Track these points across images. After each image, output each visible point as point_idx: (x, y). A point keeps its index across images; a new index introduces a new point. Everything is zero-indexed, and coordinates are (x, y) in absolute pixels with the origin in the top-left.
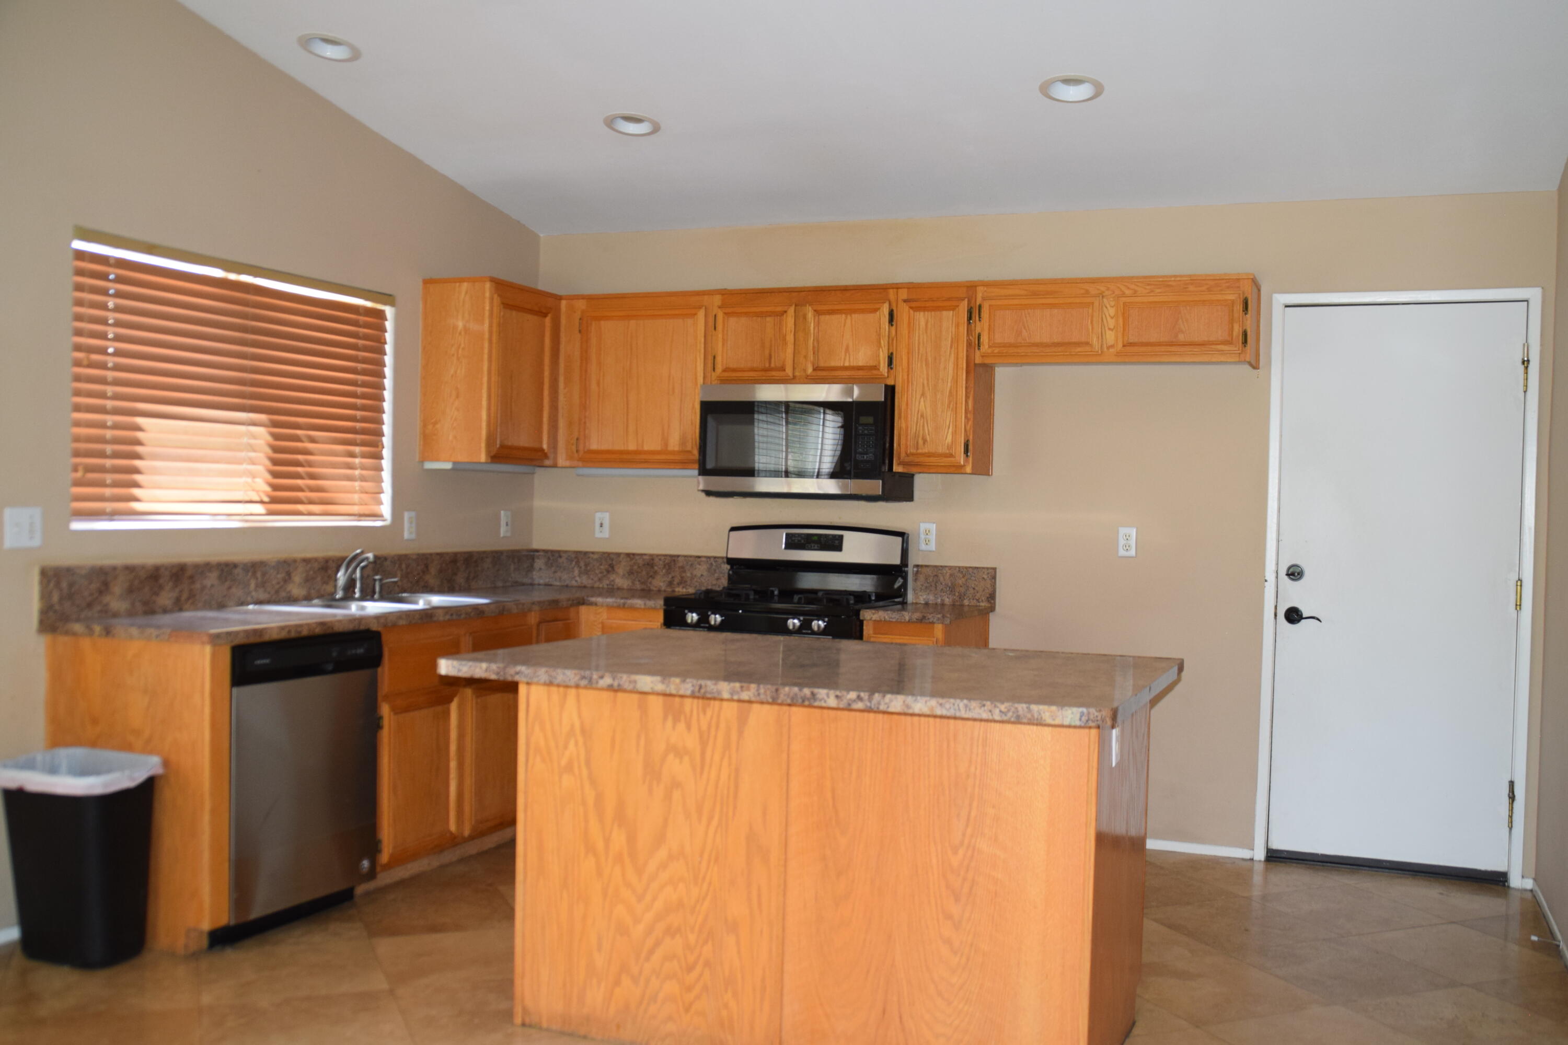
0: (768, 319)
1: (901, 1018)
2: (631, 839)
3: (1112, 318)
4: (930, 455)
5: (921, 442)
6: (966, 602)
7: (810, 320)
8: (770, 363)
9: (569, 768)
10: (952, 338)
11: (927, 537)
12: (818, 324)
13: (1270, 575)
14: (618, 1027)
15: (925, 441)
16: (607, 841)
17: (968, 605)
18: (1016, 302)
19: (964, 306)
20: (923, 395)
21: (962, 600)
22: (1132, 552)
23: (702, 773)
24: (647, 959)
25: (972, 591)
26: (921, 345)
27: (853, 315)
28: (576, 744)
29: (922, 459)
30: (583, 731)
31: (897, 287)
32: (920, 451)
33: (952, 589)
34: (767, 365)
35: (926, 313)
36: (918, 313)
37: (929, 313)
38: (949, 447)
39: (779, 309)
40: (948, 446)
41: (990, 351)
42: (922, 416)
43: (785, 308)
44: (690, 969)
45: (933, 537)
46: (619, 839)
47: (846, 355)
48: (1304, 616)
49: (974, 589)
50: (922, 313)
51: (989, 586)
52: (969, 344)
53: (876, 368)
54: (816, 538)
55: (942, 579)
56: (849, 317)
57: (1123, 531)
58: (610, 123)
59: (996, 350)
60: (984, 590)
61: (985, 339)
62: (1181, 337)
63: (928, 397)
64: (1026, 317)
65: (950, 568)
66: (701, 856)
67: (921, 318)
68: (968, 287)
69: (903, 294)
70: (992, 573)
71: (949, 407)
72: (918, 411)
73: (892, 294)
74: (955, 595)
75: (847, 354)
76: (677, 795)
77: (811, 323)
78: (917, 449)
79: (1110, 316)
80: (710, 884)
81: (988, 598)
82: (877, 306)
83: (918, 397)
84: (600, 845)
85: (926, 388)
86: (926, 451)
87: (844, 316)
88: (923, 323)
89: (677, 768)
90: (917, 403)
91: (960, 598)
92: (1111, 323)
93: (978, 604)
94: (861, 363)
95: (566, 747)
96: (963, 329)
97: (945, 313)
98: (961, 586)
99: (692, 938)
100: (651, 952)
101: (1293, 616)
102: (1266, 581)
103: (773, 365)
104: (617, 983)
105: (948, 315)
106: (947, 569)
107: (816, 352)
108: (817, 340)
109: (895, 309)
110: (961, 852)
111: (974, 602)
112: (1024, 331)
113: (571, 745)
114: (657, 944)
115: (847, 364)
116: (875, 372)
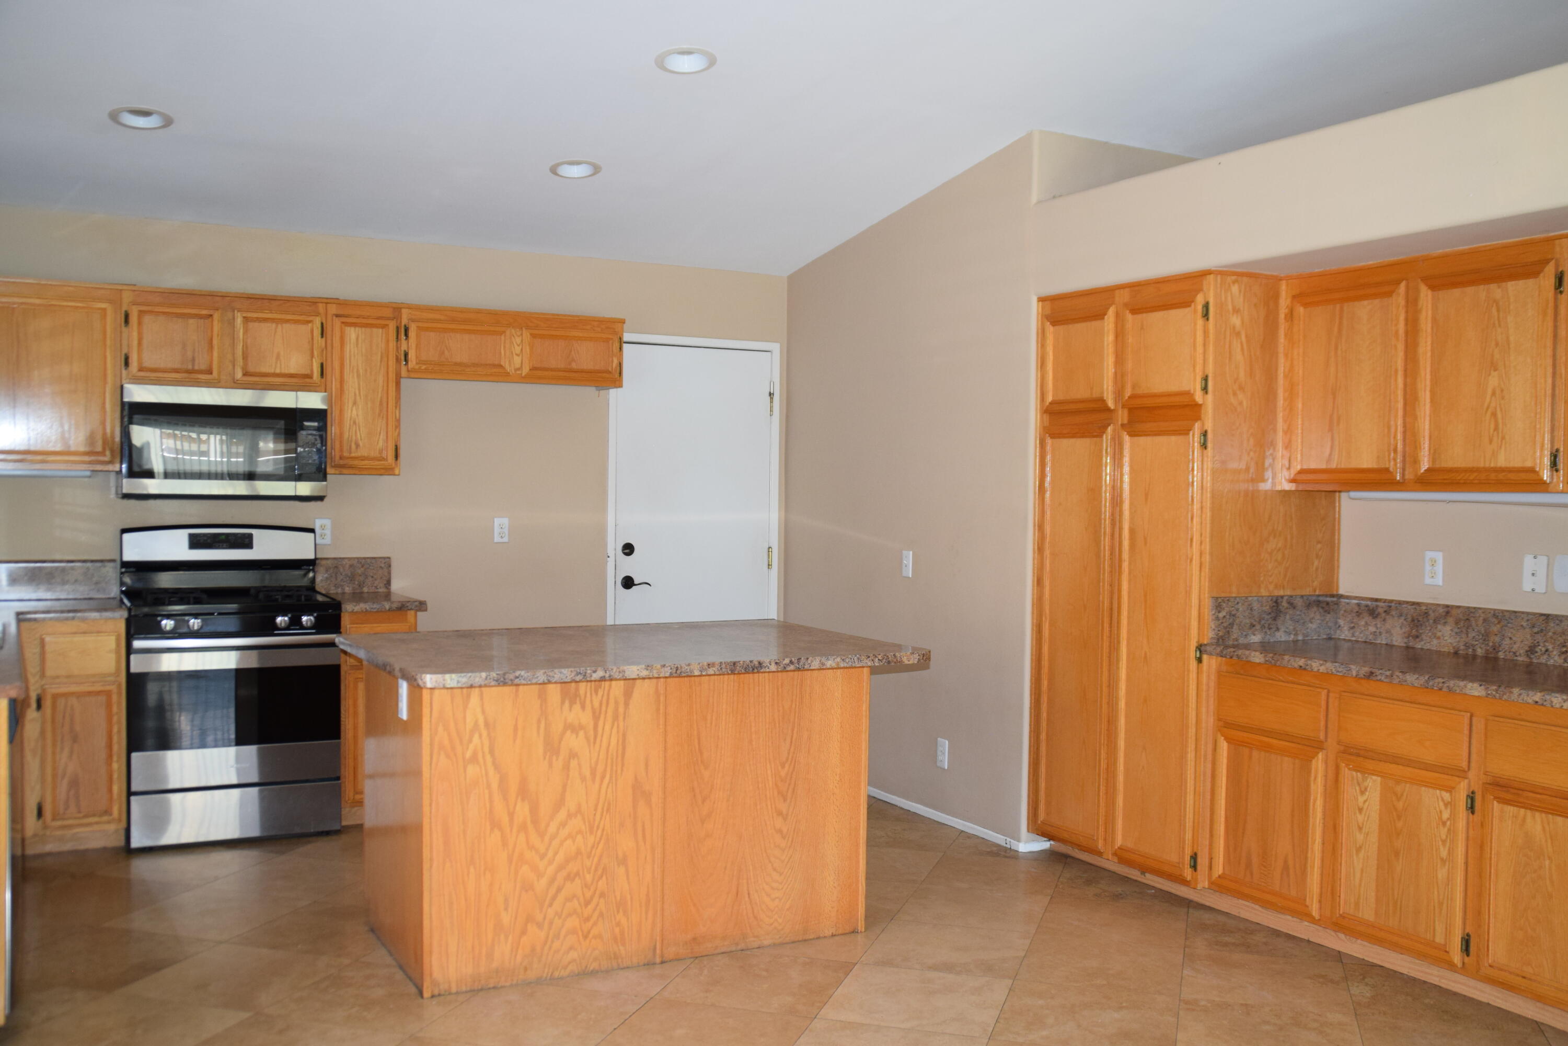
0: (191, 321)
1: (749, 894)
2: (534, 810)
3: (518, 346)
4: (363, 458)
5: (353, 446)
6: (365, 590)
7: (238, 326)
8: (193, 365)
9: (474, 759)
10: (382, 353)
11: (323, 531)
12: (246, 331)
13: (611, 552)
14: (526, 969)
15: (357, 446)
16: (511, 815)
17: (368, 592)
18: (439, 325)
19: (392, 325)
20: (355, 403)
21: (362, 589)
22: (506, 539)
23: (595, 743)
24: (550, 905)
25: (370, 579)
26: (352, 358)
27: (284, 325)
28: (480, 736)
29: (356, 462)
30: (487, 724)
31: (328, 301)
32: (353, 455)
33: (352, 578)
34: (190, 367)
35: (357, 329)
36: (349, 328)
37: (360, 329)
38: (381, 451)
39: (204, 312)
40: (379, 450)
41: (417, 367)
42: (355, 423)
43: (211, 312)
44: (587, 903)
45: (328, 532)
46: (522, 811)
47: (276, 363)
48: (636, 582)
49: (372, 577)
50: (353, 329)
51: (386, 574)
52: (398, 360)
53: (309, 376)
54: (223, 537)
55: (341, 570)
56: (280, 326)
57: (497, 521)
58: (114, 116)
59: (424, 367)
60: (381, 578)
61: (412, 355)
62: (574, 366)
63: (360, 407)
64: (448, 340)
65: (349, 559)
66: (596, 810)
67: (352, 333)
68: (394, 308)
69: (333, 309)
70: (386, 563)
71: (379, 415)
72: (351, 420)
73: (321, 307)
74: (354, 583)
75: (279, 362)
76: (574, 763)
77: (240, 329)
78: (350, 453)
79: (516, 343)
80: (603, 830)
81: (385, 584)
82: (311, 318)
83: (350, 405)
84: (505, 819)
85: (358, 398)
86: (359, 454)
87: (274, 325)
88: (353, 336)
89: (574, 742)
90: (350, 411)
91: (360, 586)
92: (518, 349)
93: (376, 590)
94: (292, 371)
95: (470, 741)
96: (392, 344)
97: (375, 330)
98: (360, 575)
99: (589, 877)
100: (554, 898)
101: (628, 583)
102: (609, 557)
103: (196, 367)
104: (524, 932)
105: (379, 332)
106: (346, 560)
107: (245, 357)
108: (245, 347)
109: (324, 322)
110: (787, 766)
111: (372, 590)
112: (446, 352)
113: (476, 739)
114: (559, 890)
115: (278, 371)
116: (308, 380)
